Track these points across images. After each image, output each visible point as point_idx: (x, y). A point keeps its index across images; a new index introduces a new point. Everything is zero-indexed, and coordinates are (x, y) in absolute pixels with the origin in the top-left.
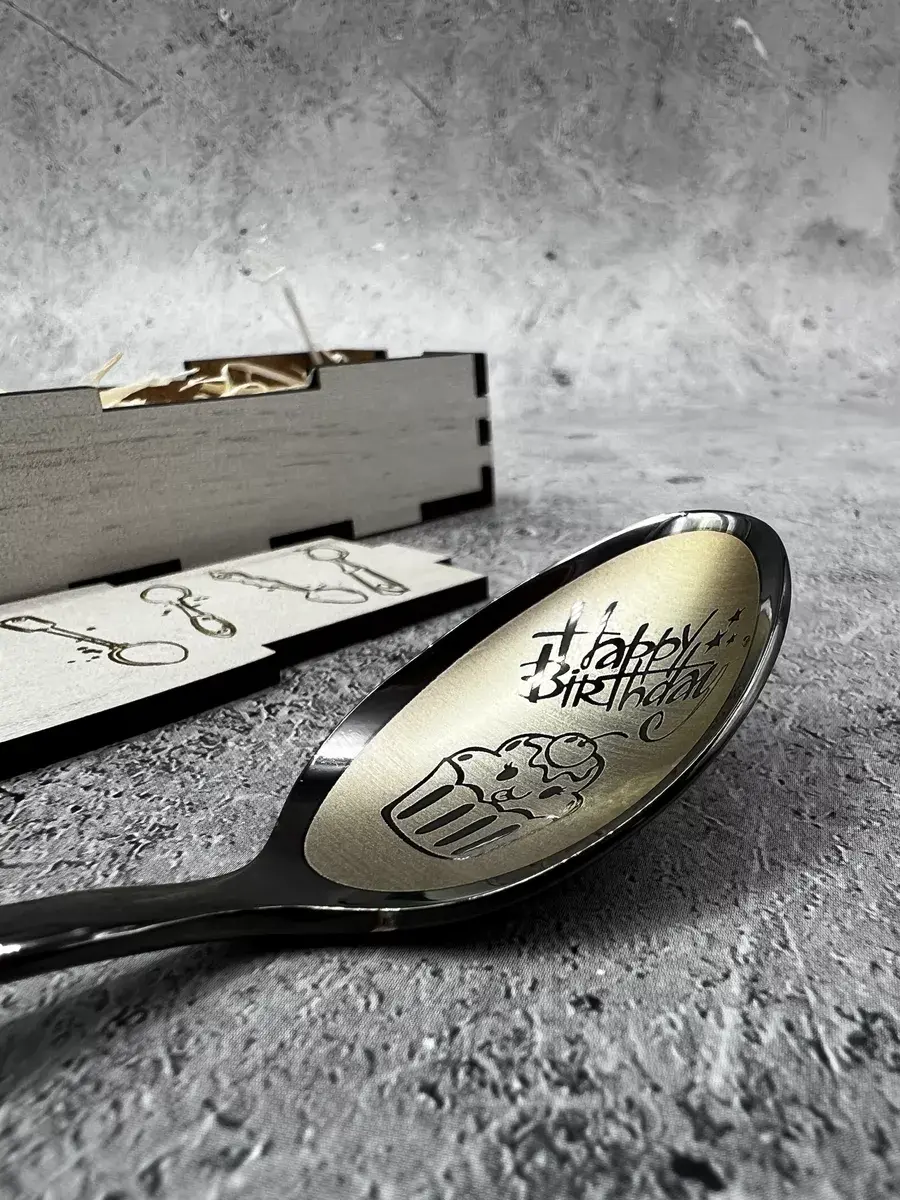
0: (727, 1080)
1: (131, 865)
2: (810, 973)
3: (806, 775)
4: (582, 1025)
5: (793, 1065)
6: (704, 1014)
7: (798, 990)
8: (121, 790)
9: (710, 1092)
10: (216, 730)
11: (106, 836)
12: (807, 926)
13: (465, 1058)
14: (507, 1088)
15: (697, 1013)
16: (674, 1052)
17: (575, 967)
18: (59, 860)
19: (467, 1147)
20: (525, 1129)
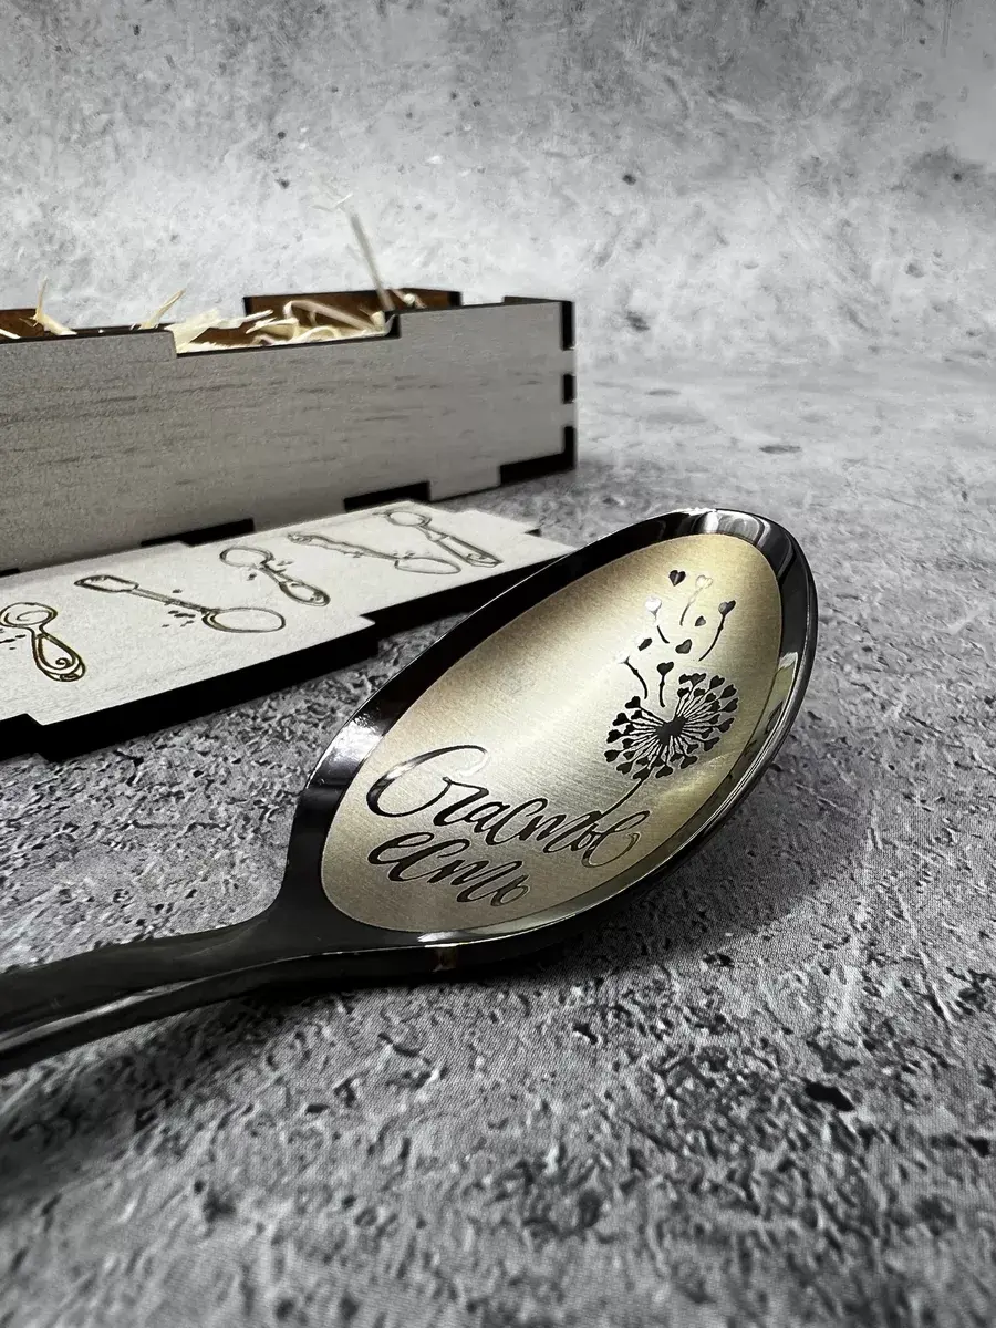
0: (851, 1026)
1: (264, 828)
2: (923, 939)
3: (916, 761)
4: (716, 978)
5: (910, 1014)
6: (827, 972)
7: (913, 954)
8: (239, 756)
9: (835, 1036)
10: (321, 700)
11: (234, 800)
12: (920, 900)
13: (612, 1004)
14: (653, 1028)
15: (820, 970)
16: (801, 1001)
17: (705, 929)
18: (192, 822)
19: (623, 1073)
20: (672, 1061)
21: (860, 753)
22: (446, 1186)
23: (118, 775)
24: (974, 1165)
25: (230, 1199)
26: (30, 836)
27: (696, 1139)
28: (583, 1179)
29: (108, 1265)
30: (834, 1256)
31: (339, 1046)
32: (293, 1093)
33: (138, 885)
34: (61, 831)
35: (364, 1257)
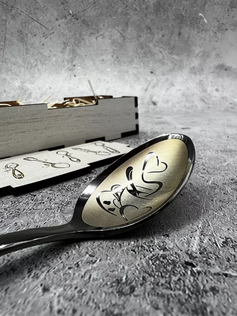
0: (196, 249)
1: (63, 209)
2: (214, 230)
3: (214, 193)
4: (165, 239)
5: (210, 246)
6: (191, 238)
7: (212, 233)
8: (58, 194)
9: (192, 251)
10: (78, 182)
11: (56, 204)
12: (214, 222)
13: (140, 245)
14: (150, 250)
15: (190, 237)
16: (185, 244)
17: (163, 229)
18: (46, 208)
19: (142, 260)
20: (154, 257)
21: (201, 191)
22: (99, 285)
23: (30, 199)
24: (224, 279)
25: (49, 287)
26: (9, 212)
27: (158, 274)
28: (131, 283)
29: (19, 302)
30: (190, 299)
31: (76, 255)
32: (65, 265)
33: (33, 222)
34: (16, 211)
35: (79, 300)
